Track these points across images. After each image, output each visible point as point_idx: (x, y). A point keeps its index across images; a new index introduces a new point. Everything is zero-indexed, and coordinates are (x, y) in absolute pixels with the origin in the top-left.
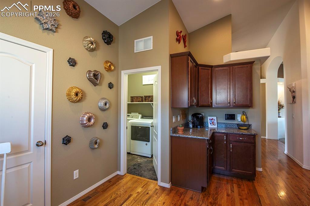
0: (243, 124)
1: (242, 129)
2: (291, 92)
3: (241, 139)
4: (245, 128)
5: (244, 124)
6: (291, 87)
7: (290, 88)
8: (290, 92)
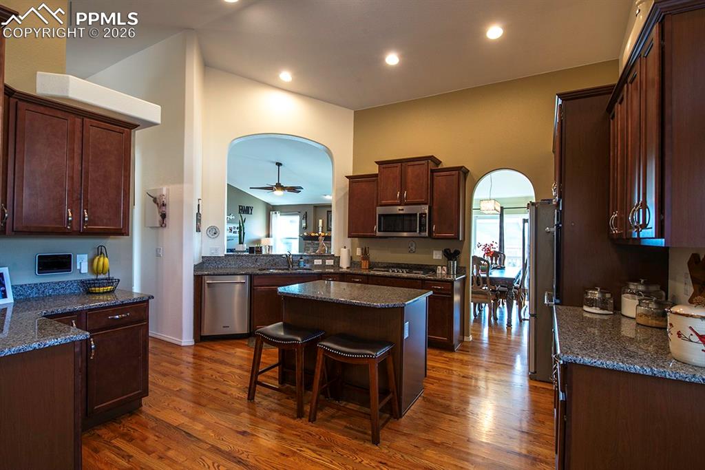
0: (93, 280)
1: (96, 293)
2: (158, 204)
3: (117, 317)
4: (109, 288)
5: (97, 279)
6: (158, 194)
7: (154, 196)
8: (156, 205)
